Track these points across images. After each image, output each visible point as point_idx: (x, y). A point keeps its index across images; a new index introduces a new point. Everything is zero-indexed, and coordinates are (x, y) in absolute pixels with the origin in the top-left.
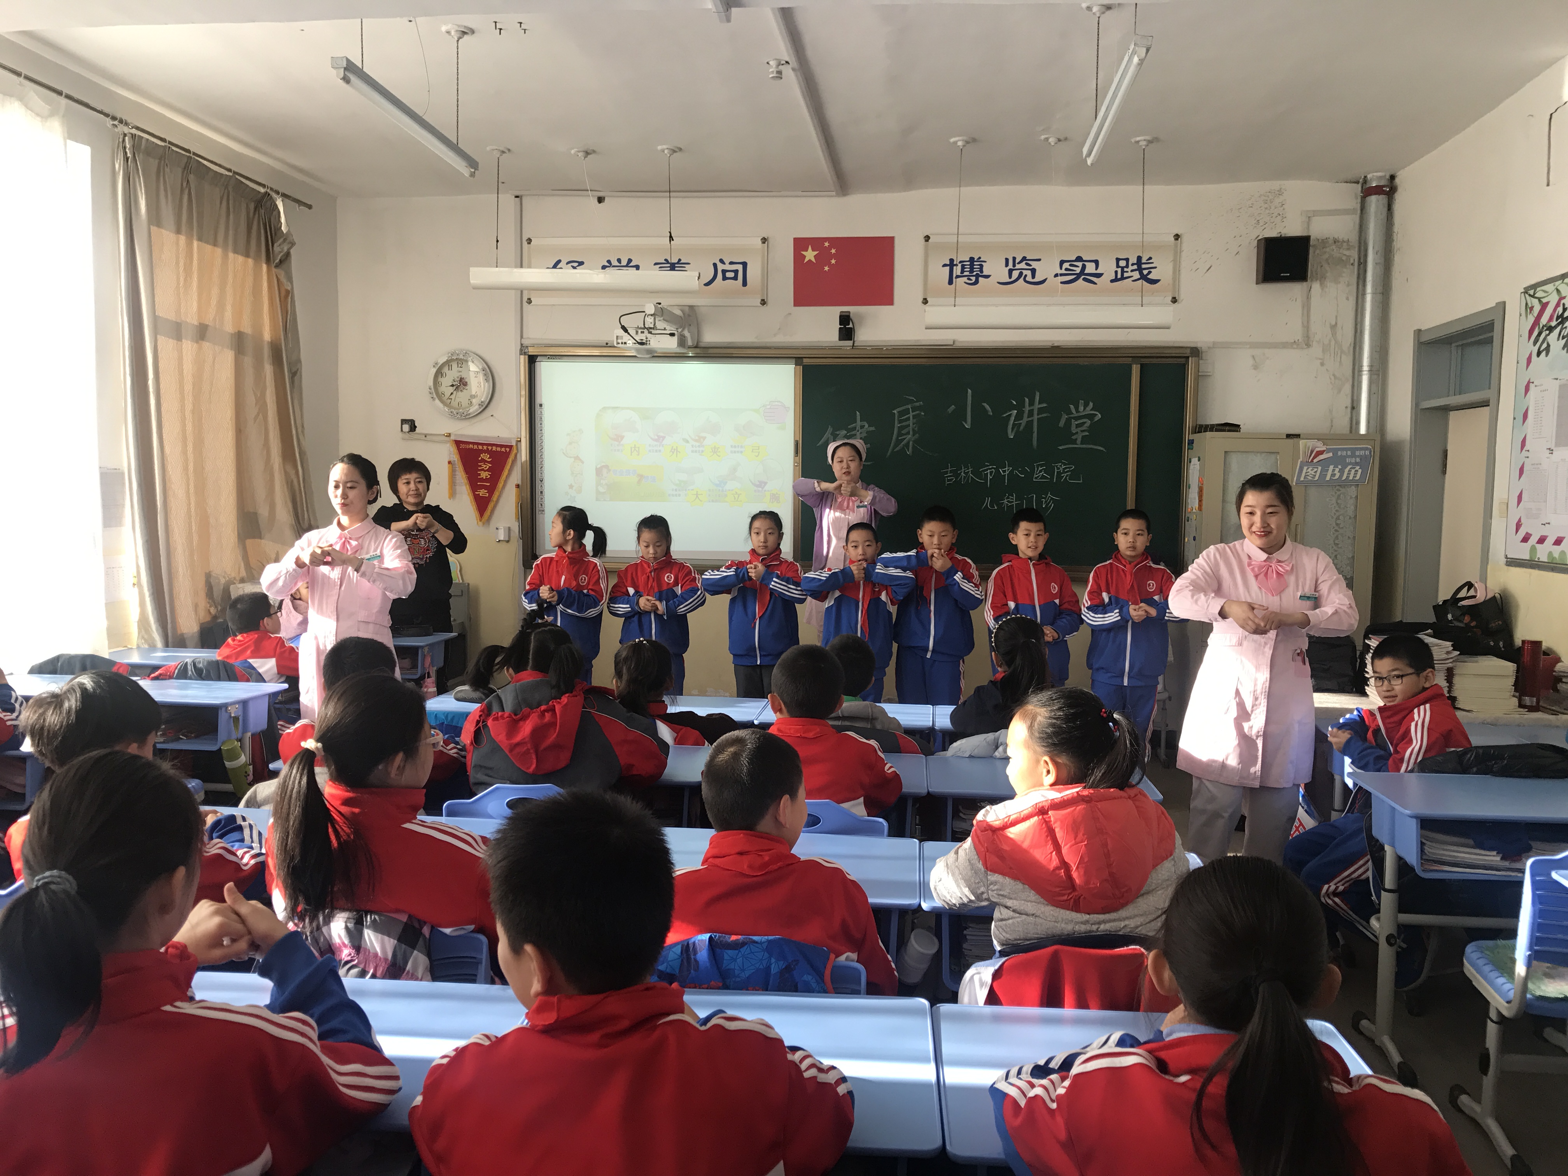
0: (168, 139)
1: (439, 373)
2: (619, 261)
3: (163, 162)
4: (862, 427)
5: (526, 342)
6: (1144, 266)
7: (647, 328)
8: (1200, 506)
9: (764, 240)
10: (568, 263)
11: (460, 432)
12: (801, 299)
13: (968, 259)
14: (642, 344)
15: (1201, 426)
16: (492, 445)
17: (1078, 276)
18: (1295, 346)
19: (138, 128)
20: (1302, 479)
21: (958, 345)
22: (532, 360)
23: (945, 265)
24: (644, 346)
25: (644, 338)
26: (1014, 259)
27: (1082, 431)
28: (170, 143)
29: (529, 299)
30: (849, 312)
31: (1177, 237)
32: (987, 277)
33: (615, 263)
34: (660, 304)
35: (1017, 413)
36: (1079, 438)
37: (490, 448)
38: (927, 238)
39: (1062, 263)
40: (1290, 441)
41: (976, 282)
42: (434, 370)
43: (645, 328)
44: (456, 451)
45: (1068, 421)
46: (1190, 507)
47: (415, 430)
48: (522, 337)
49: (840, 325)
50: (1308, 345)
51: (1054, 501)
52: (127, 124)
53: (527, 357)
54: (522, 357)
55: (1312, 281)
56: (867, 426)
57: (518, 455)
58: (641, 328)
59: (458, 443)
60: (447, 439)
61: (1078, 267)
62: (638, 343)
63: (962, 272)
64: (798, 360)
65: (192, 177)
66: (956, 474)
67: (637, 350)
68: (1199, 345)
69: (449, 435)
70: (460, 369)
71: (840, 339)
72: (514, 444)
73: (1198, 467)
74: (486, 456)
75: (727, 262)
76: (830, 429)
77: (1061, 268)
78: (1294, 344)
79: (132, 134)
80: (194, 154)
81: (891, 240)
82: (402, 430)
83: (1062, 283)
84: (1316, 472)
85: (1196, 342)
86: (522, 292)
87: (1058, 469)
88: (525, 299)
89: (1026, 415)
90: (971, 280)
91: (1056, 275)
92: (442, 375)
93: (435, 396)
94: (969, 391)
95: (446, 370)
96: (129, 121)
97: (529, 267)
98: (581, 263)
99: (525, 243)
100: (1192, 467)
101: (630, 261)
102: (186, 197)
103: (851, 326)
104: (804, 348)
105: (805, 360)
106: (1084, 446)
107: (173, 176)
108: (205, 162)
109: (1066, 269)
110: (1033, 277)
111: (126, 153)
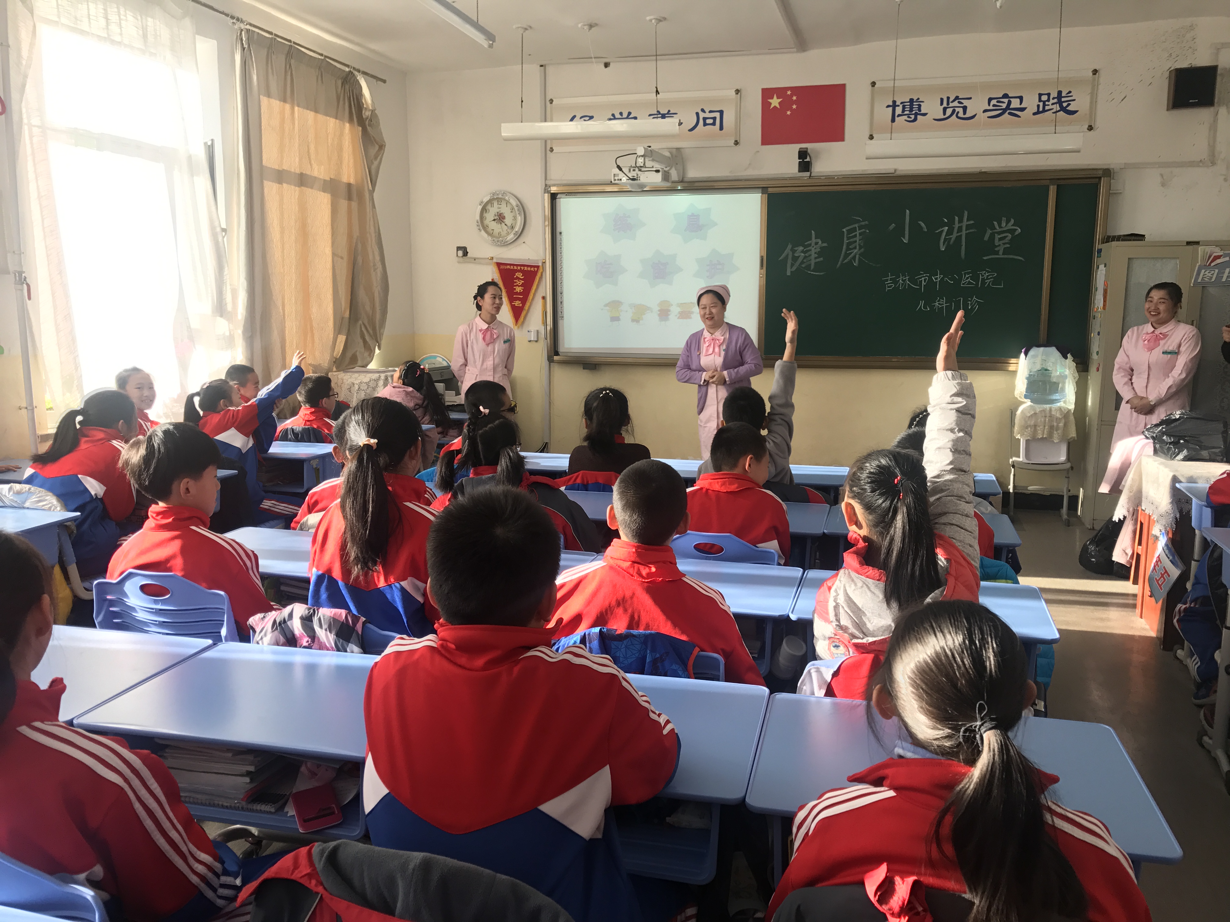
0: (274, 32)
1: (484, 210)
2: (621, 114)
3: (270, 51)
4: (816, 243)
5: (548, 183)
6: (1063, 99)
7: (638, 167)
8: (1104, 305)
9: (738, 91)
10: (581, 118)
11: (500, 256)
12: (767, 140)
13: (908, 100)
14: (633, 179)
15: (1109, 237)
16: (524, 266)
17: (1004, 111)
18: (1201, 164)
19: (251, 25)
20: (1199, 280)
21: (898, 173)
22: (554, 197)
23: (888, 106)
24: (635, 182)
25: (635, 175)
26: (948, 98)
27: (1004, 244)
28: (276, 35)
29: (551, 148)
30: (807, 148)
31: (1095, 72)
32: (925, 114)
33: (618, 116)
34: (650, 147)
35: (948, 230)
36: (1001, 249)
37: (522, 268)
38: (873, 84)
39: (990, 100)
40: (1190, 248)
41: (915, 120)
42: (480, 208)
43: (636, 167)
44: (497, 271)
45: (992, 236)
46: (1096, 307)
47: (467, 255)
48: (546, 179)
49: (799, 159)
50: (1213, 163)
51: (979, 303)
52: (242, 21)
53: (549, 194)
54: (546, 195)
55: (1219, 106)
56: (820, 242)
57: (544, 274)
58: (634, 167)
59: (499, 265)
60: (491, 261)
61: (1004, 103)
62: (630, 179)
63: (903, 111)
64: (764, 190)
65: (293, 61)
66: (895, 281)
67: (631, 185)
68: (1112, 167)
69: (492, 258)
70: (500, 206)
71: (799, 171)
72: (540, 264)
73: (1104, 272)
74: (519, 275)
75: (707, 111)
76: (790, 246)
77: (989, 105)
78: (1200, 163)
79: (247, 29)
80: (295, 43)
81: (843, 86)
82: (457, 256)
83: (988, 117)
84: (1213, 274)
85: (1109, 164)
86: (546, 141)
87: (982, 276)
88: (548, 148)
89: (956, 230)
90: (911, 118)
91: (985, 111)
92: (486, 211)
93: (481, 228)
94: (908, 211)
95: (489, 207)
96: (244, 19)
97: (552, 121)
98: (591, 118)
99: (548, 103)
100: (1099, 273)
101: (630, 113)
102: (289, 78)
103: (808, 159)
104: (769, 179)
105: (770, 189)
106: (1006, 256)
107: (280, 60)
108: (303, 49)
109: (994, 105)
110: (965, 113)
111: (242, 44)
